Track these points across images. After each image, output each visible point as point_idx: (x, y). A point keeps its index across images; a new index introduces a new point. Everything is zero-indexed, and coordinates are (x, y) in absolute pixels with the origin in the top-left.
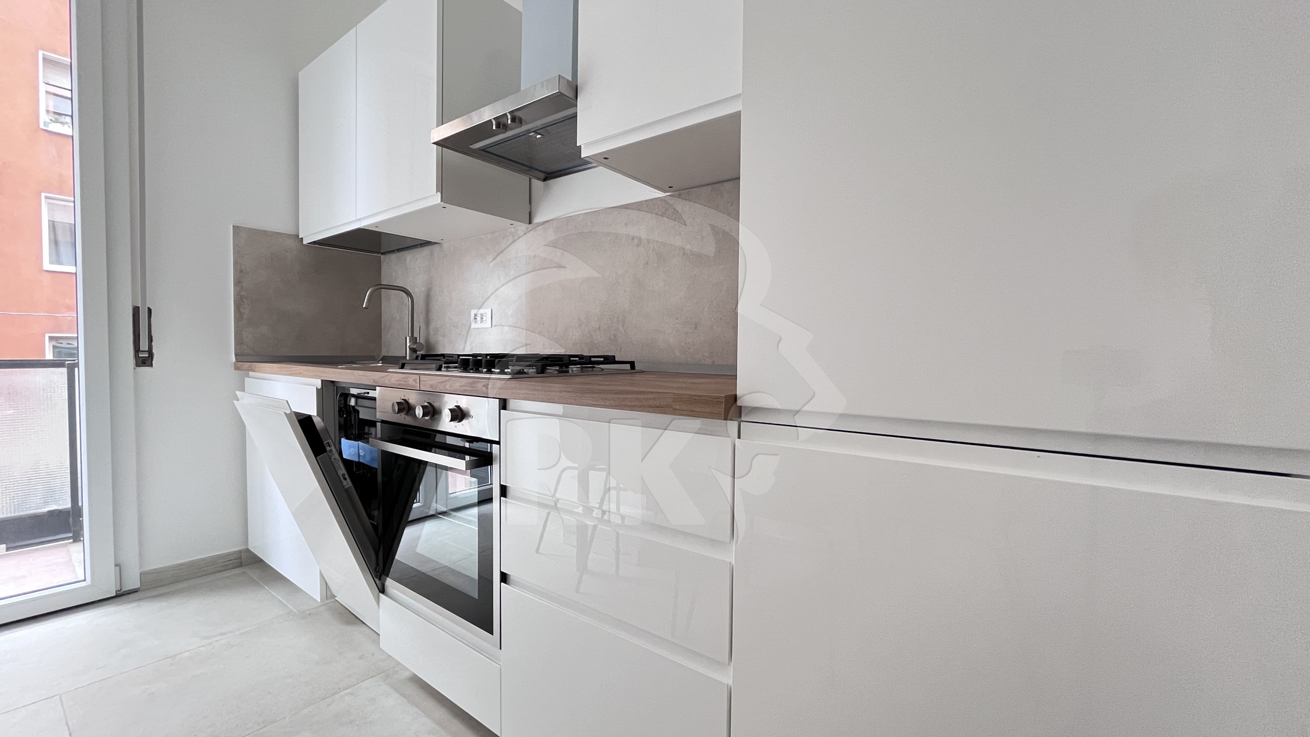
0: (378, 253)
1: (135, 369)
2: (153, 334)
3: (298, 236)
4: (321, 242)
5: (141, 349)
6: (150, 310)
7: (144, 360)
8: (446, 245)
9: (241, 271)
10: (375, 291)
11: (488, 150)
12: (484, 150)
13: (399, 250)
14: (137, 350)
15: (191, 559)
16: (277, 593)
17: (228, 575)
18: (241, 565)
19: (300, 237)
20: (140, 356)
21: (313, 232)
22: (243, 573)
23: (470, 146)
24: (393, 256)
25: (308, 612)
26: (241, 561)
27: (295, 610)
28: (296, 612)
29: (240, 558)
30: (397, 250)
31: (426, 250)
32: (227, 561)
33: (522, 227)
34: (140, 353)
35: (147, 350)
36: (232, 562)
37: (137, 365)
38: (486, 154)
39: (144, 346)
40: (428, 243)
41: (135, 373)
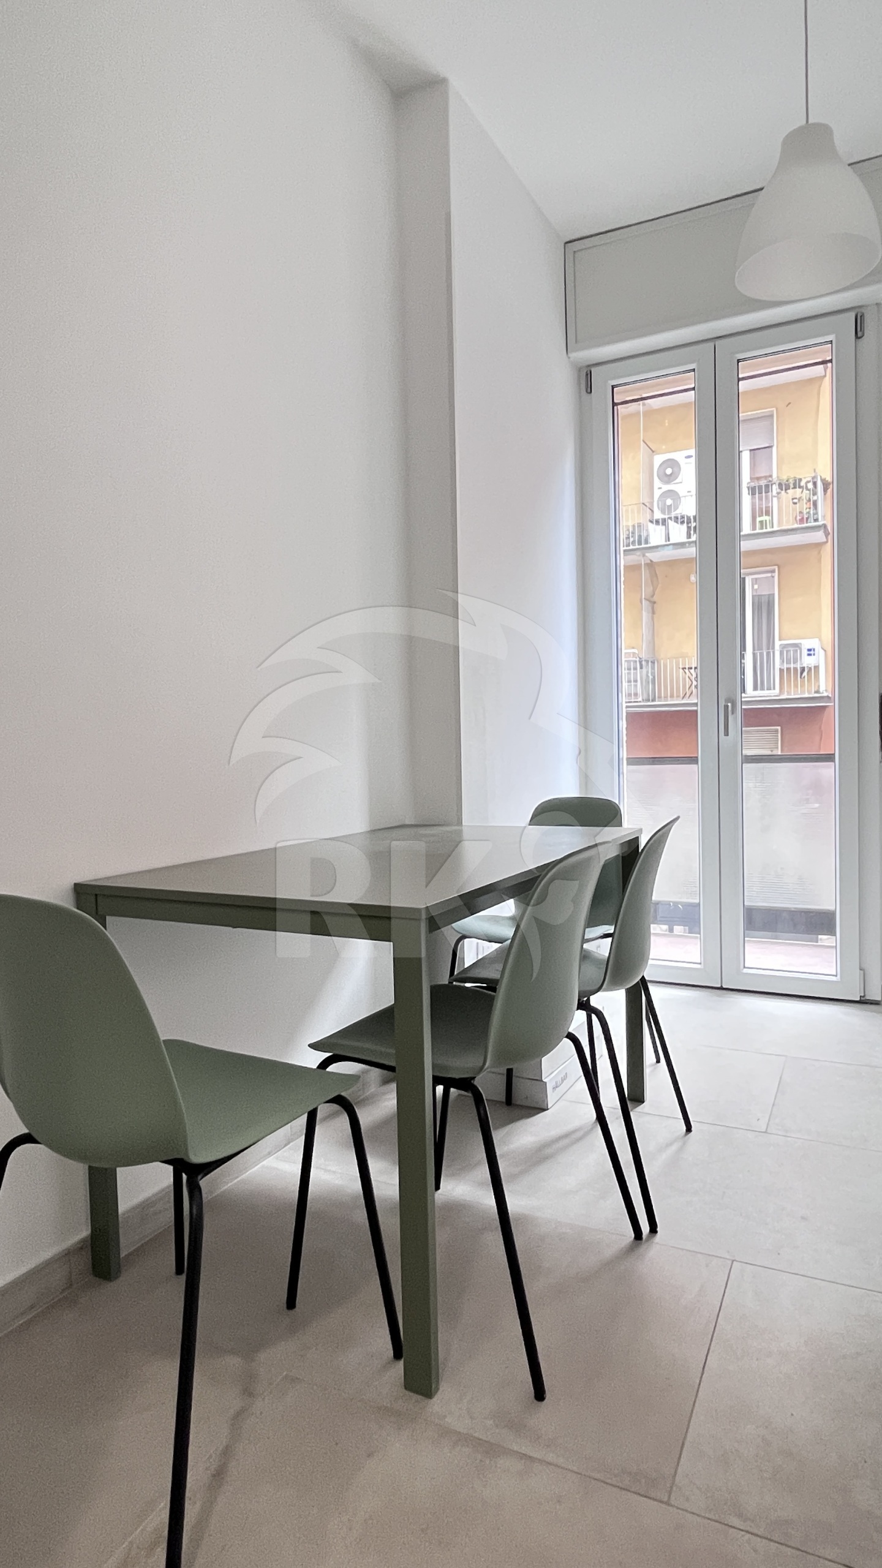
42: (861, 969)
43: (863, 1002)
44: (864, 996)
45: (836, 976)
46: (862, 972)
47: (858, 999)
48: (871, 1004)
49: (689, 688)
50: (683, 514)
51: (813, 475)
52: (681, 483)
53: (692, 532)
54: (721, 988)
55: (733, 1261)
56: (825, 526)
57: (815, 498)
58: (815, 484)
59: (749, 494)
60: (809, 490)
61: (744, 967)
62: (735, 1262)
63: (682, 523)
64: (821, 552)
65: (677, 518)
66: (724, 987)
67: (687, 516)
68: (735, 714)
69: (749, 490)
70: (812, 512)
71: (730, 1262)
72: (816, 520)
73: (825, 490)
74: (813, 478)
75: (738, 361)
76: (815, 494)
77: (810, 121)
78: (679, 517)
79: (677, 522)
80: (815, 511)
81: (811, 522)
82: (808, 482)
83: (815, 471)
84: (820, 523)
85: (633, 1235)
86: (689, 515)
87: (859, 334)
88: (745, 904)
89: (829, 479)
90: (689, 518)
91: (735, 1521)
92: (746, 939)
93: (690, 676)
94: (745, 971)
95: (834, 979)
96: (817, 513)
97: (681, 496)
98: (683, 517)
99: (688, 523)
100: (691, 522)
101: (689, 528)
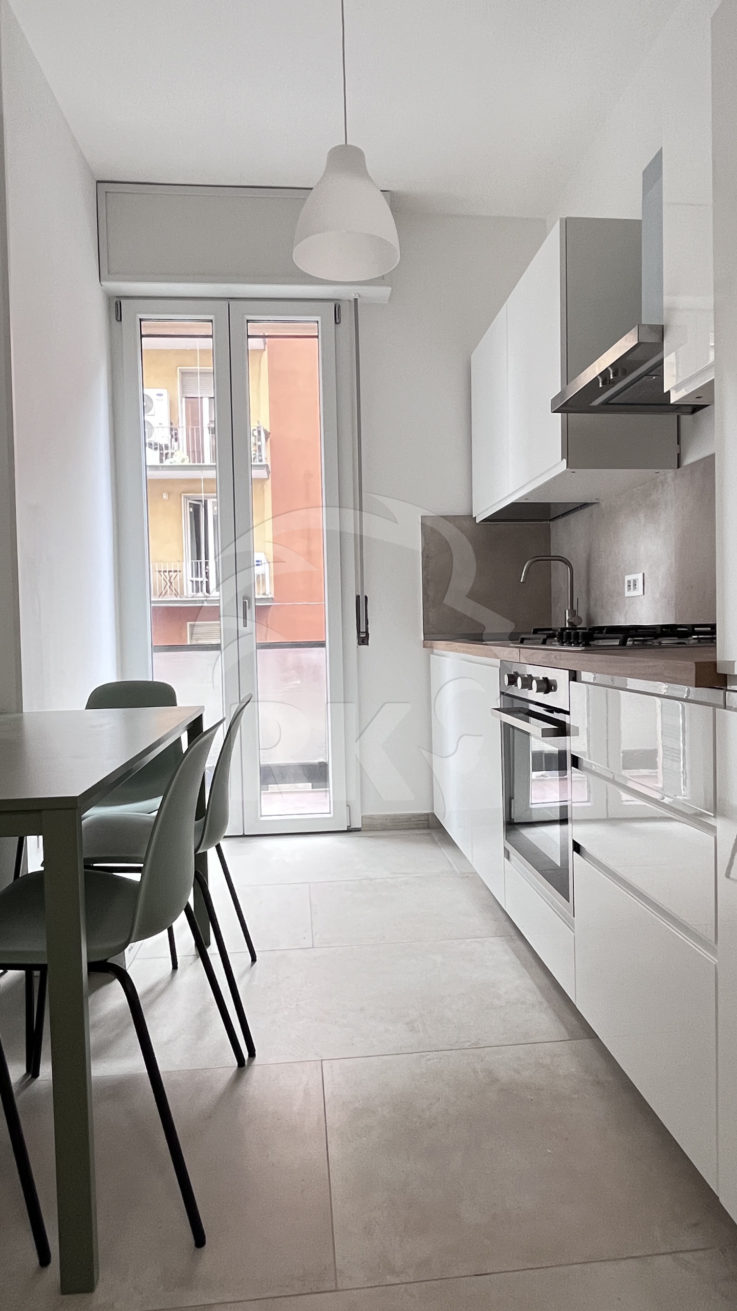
0: (546, 520)
1: (358, 647)
2: (368, 618)
3: (472, 515)
4: (489, 518)
5: (361, 631)
6: (366, 597)
7: (363, 640)
8: (603, 505)
9: (428, 557)
10: (531, 564)
11: (611, 402)
12: (606, 403)
13: (564, 515)
14: (359, 632)
15: (395, 813)
16: (445, 853)
17: (418, 833)
18: (428, 827)
19: (474, 516)
20: (361, 636)
21: (484, 510)
22: (429, 834)
23: (591, 405)
24: (560, 522)
25: (466, 875)
26: (429, 823)
27: (457, 871)
28: (458, 872)
29: (428, 820)
30: (562, 515)
31: (586, 512)
32: (418, 821)
33: (670, 473)
34: (360, 633)
35: (365, 631)
36: (422, 822)
37: (359, 644)
38: (608, 406)
39: (363, 629)
40: (584, 505)
41: (358, 651)
42: (347, 806)
43: (350, 831)
44: (350, 826)
45: (330, 813)
46: (348, 807)
47: (346, 829)
48: (355, 831)
49: (165, 588)
50: (155, 442)
51: (258, 425)
52: (153, 415)
53: (164, 458)
54: (244, 836)
55: (322, 1061)
56: (267, 466)
57: (260, 443)
58: (259, 432)
59: (210, 433)
60: (255, 436)
61: (261, 816)
62: (323, 1061)
63: (156, 449)
64: (265, 486)
65: (151, 445)
66: (246, 834)
67: (159, 444)
68: (250, 609)
69: (209, 430)
70: (257, 454)
71: (320, 1062)
72: (260, 461)
73: (266, 439)
74: (258, 427)
75: (248, 321)
76: (259, 440)
77: (348, 143)
78: (153, 444)
79: (151, 448)
80: (259, 454)
81: (256, 462)
82: (255, 430)
83: (259, 422)
84: (264, 463)
85: (237, 1063)
86: (161, 444)
87: (338, 321)
88: (261, 763)
89: (268, 430)
90: (161, 446)
91: (390, 1279)
92: (262, 792)
93: (165, 578)
94: (263, 818)
95: (329, 816)
96: (261, 456)
97: (154, 426)
98: (156, 444)
99: (160, 450)
100: (163, 450)
101: (161, 454)
